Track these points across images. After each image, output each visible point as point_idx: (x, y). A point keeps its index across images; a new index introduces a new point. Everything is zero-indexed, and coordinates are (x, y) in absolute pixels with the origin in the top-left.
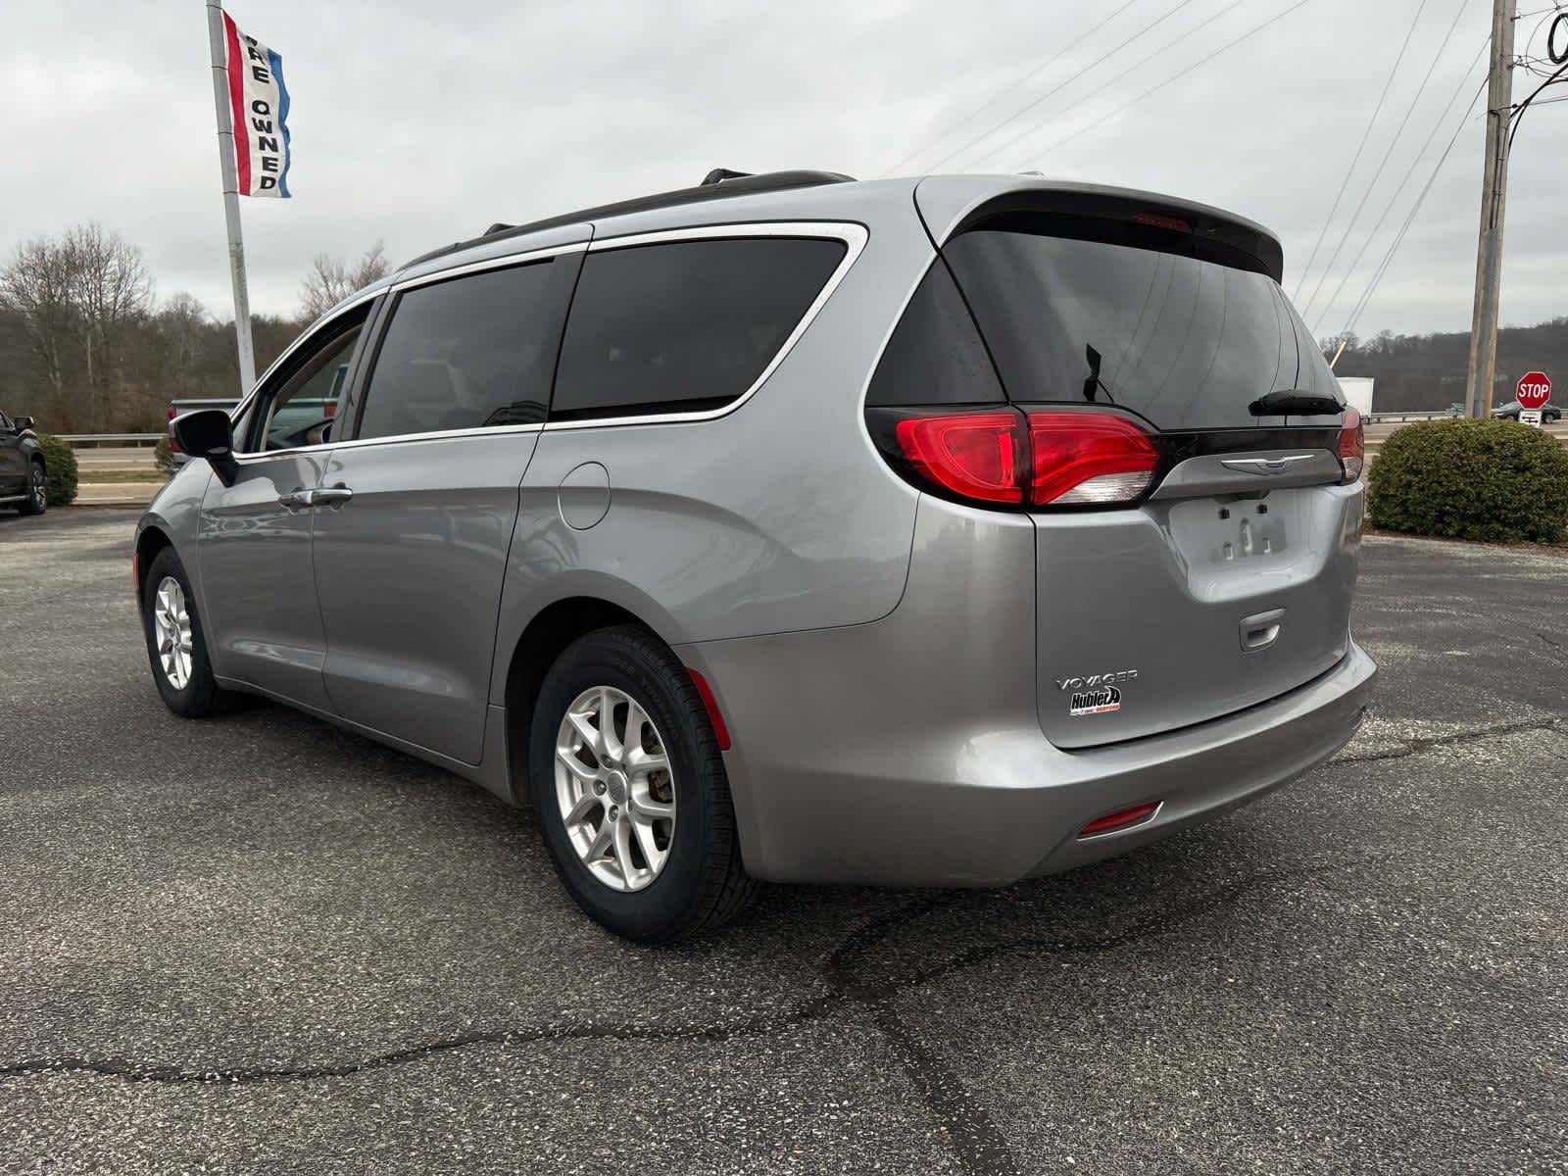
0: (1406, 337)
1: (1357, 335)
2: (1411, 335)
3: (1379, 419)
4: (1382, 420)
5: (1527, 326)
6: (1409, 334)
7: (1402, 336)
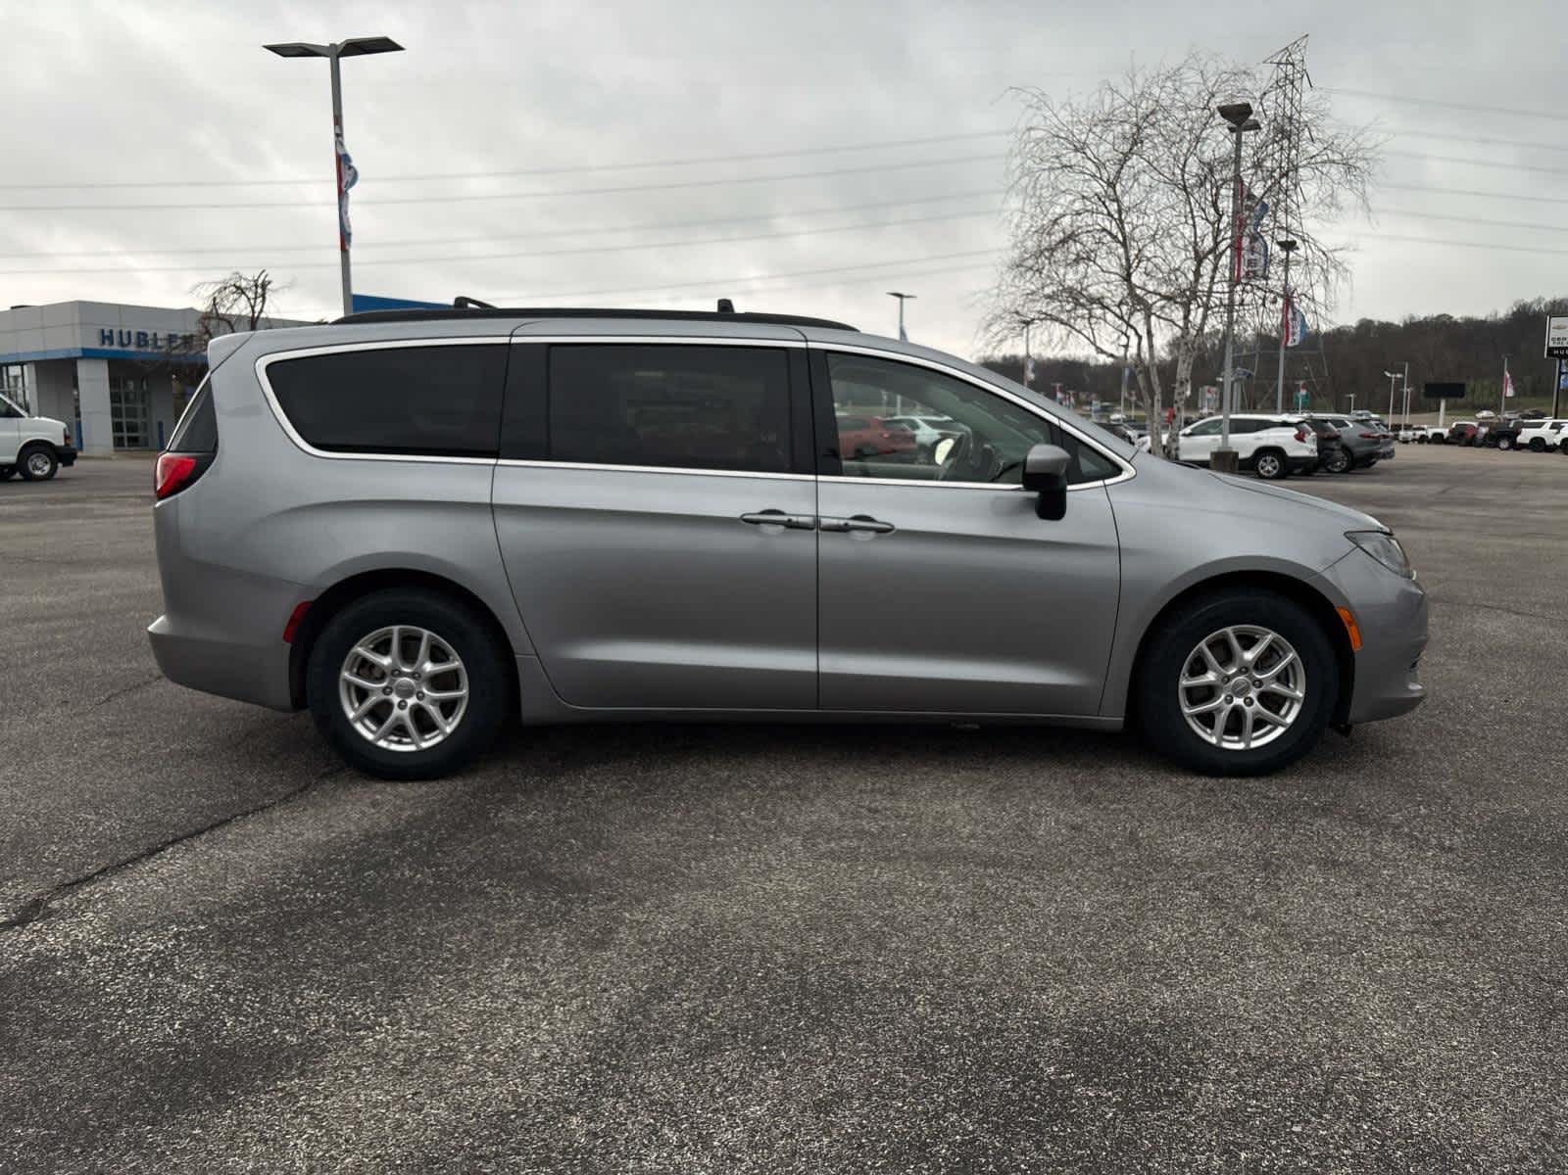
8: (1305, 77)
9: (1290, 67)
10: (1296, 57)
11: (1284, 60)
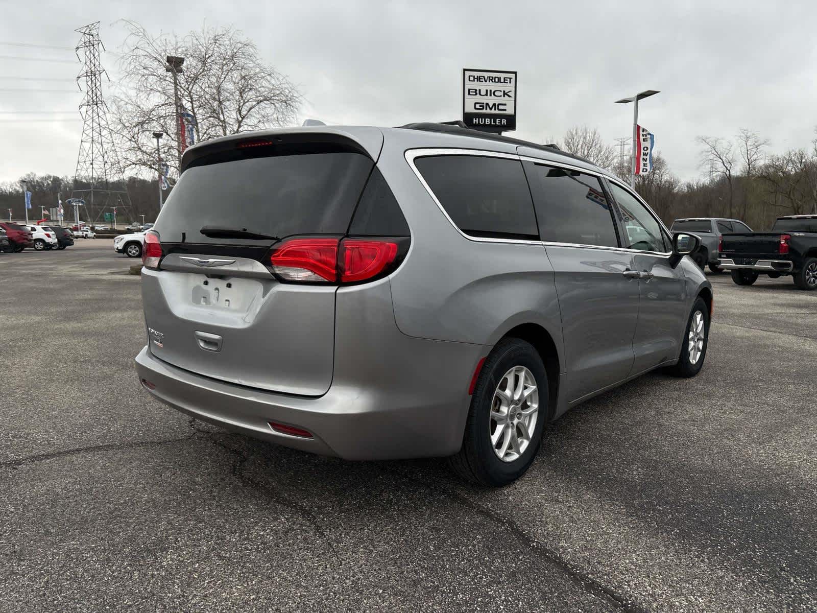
8: (100, 43)
9: (91, 37)
10: (94, 32)
11: (87, 32)
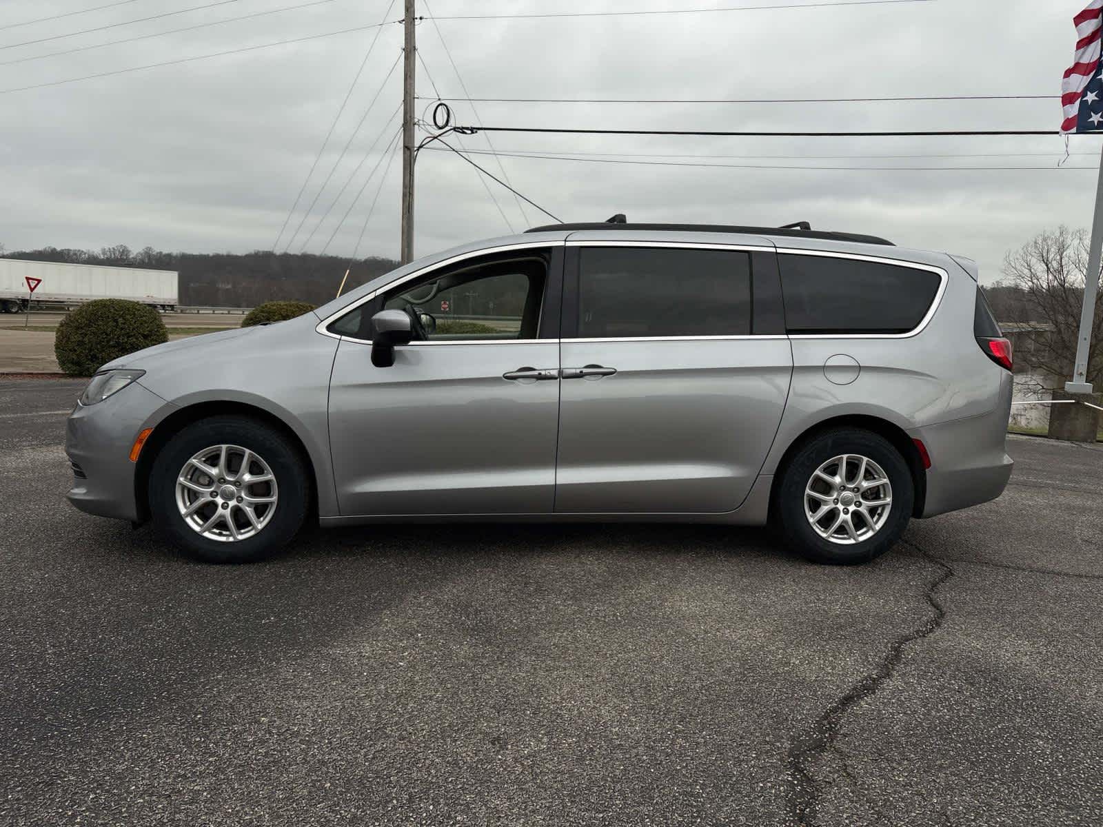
0: (164, 253)
1: (130, 248)
2: (167, 252)
3: (198, 311)
4: (200, 312)
5: (239, 254)
6: (165, 252)
7: (161, 253)
